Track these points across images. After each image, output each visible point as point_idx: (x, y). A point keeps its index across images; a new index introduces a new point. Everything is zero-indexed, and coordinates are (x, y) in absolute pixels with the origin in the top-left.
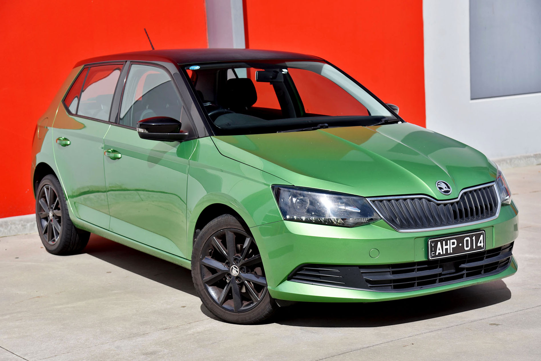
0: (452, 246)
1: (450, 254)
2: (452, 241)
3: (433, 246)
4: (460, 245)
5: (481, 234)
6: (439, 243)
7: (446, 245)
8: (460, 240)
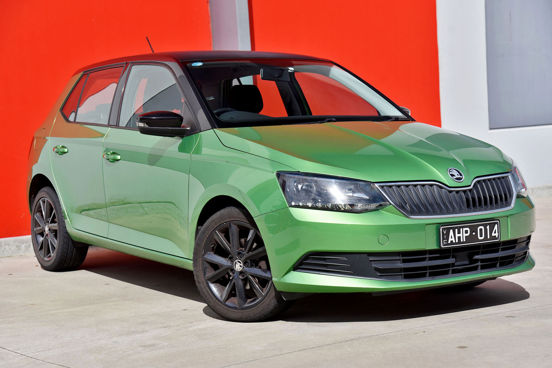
0: (465, 235)
1: (463, 243)
2: (465, 229)
3: (445, 233)
4: (474, 234)
5: (496, 223)
6: (451, 231)
7: (459, 233)
8: (474, 229)
